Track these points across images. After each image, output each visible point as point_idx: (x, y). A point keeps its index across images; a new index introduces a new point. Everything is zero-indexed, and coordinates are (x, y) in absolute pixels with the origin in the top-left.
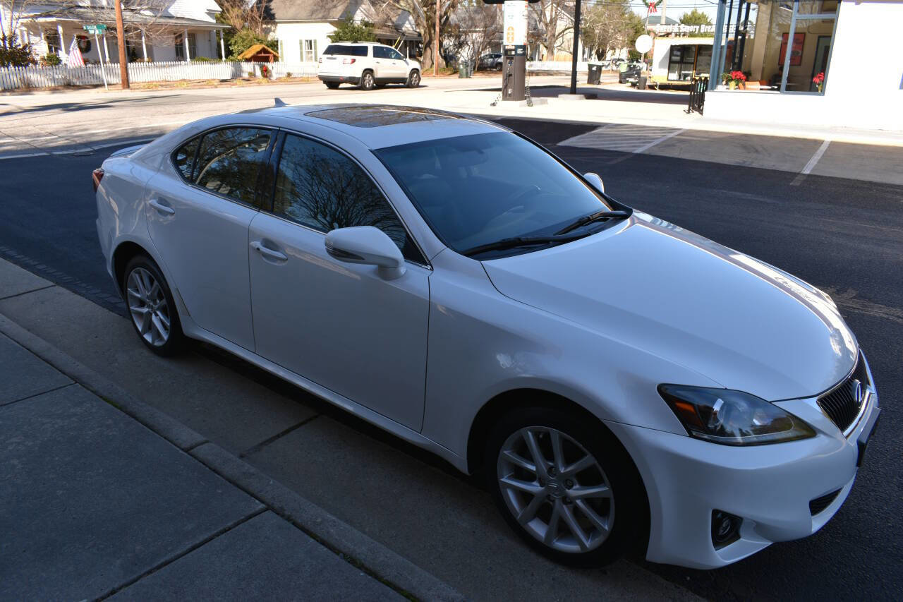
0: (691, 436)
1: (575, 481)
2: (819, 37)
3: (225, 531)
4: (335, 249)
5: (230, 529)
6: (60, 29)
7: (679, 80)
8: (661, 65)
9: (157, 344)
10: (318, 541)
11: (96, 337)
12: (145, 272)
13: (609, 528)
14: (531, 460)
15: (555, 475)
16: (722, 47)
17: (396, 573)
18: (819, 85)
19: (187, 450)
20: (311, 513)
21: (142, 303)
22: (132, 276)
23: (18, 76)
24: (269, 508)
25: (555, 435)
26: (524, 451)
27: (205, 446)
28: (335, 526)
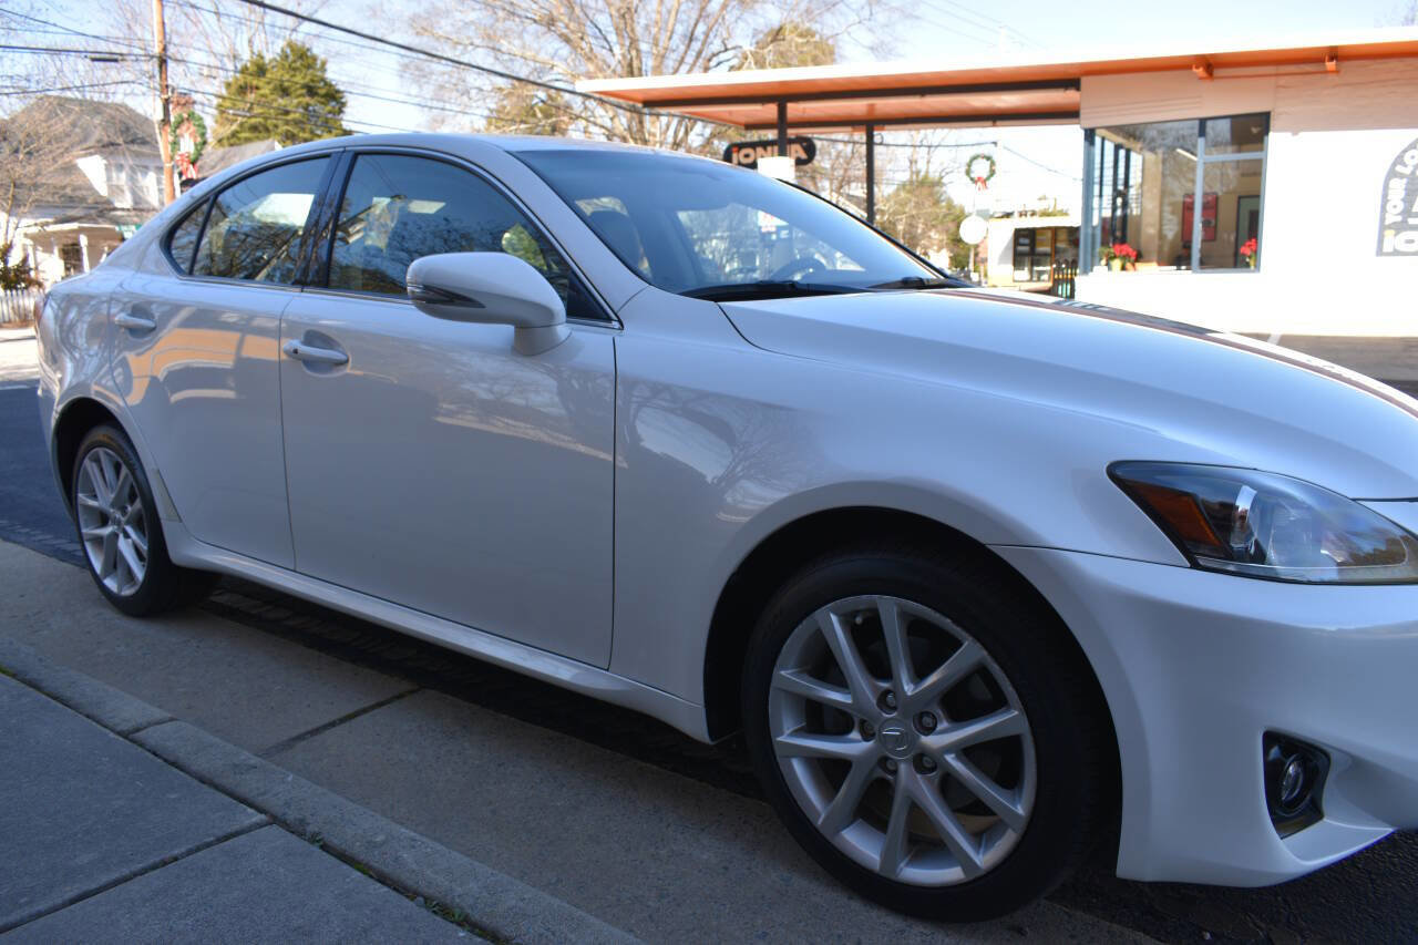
0: (1195, 565)
1: (939, 712)
2: (1240, 198)
3: (164, 863)
4: (427, 288)
5: (176, 859)
6: (84, 241)
7: (1031, 280)
8: (1002, 260)
9: (128, 592)
10: (371, 877)
11: (22, 596)
12: (108, 454)
13: (1024, 810)
14: (841, 682)
15: (895, 709)
16: (1094, 228)
17: (542, 930)
18: (1250, 257)
19: (125, 735)
20: (361, 826)
21: (104, 519)
22: (85, 469)
23: (10, 305)
24: (275, 820)
25: (890, 609)
26: (824, 666)
27: (168, 727)
28: (414, 847)
